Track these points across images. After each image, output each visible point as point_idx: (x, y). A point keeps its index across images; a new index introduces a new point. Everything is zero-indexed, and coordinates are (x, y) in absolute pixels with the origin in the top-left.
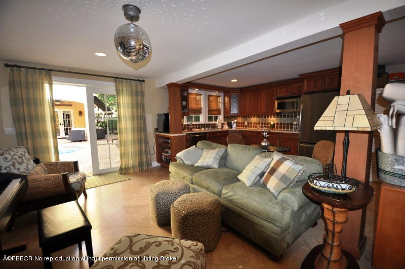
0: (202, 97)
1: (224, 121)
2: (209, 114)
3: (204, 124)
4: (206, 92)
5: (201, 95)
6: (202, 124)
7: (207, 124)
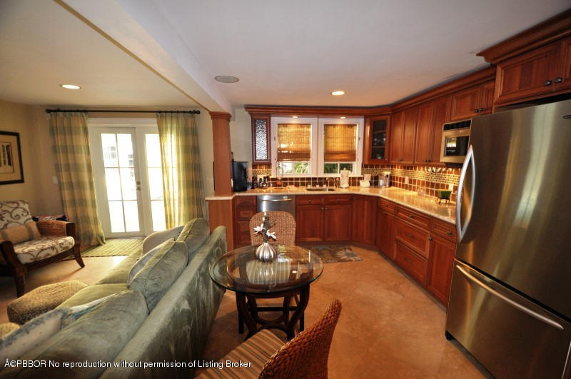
0: (311, 130)
1: (362, 174)
2: (325, 160)
3: (314, 179)
4: (321, 120)
5: (308, 125)
6: (309, 179)
7: (320, 179)
